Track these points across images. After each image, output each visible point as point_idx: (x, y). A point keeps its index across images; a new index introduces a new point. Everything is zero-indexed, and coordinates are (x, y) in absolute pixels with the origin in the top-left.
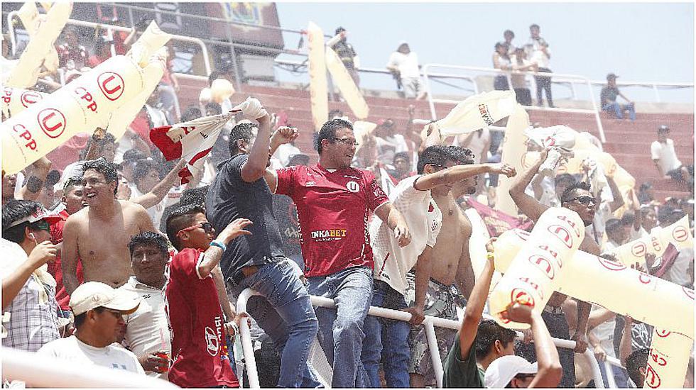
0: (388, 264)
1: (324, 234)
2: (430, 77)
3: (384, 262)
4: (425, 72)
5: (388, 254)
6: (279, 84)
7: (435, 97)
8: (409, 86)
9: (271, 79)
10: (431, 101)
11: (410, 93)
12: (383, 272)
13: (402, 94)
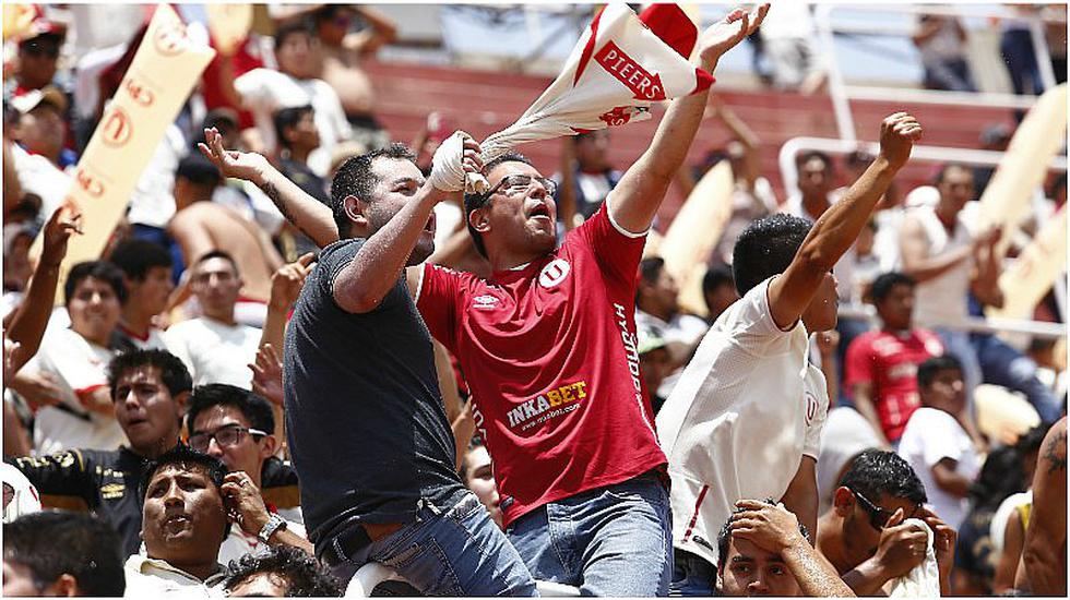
0: (706, 511)
1: (535, 406)
2: (837, 34)
3: (697, 506)
4: (825, 21)
5: (706, 488)
6: (455, 55)
7: (850, 82)
8: (785, 58)
9: (436, 44)
10: (841, 94)
11: (787, 74)
12: (695, 532)
13: (767, 79)
